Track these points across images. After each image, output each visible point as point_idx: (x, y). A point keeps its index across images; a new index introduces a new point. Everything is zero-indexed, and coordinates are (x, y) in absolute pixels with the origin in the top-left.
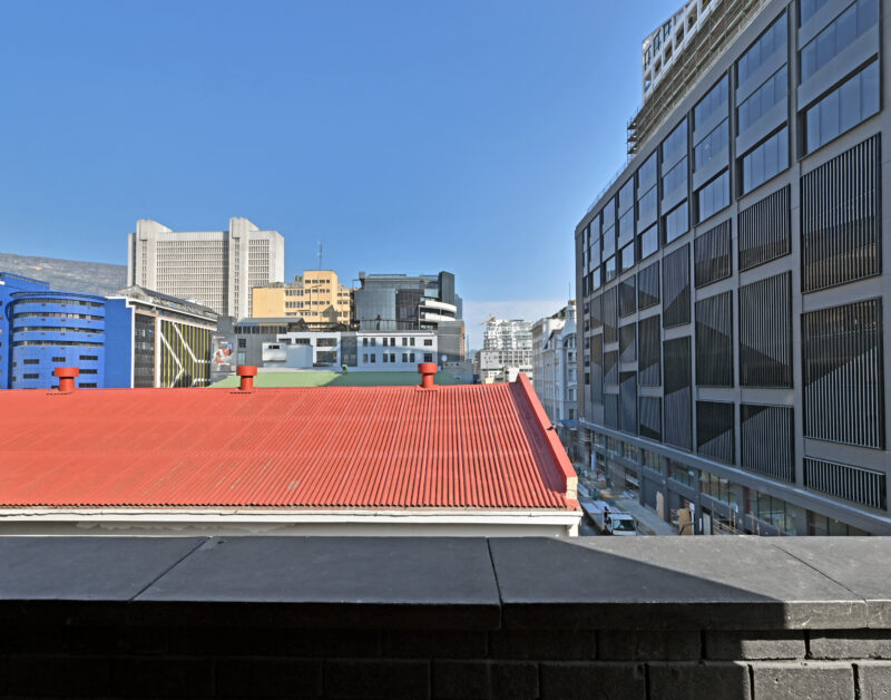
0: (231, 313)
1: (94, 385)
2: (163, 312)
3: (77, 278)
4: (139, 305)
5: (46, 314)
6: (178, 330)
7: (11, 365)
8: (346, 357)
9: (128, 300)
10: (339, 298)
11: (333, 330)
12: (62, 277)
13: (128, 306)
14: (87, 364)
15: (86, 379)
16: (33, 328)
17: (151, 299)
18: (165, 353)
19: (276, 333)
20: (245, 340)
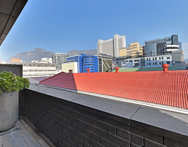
0: (115, 56)
1: (93, 72)
2: (103, 57)
3: (90, 53)
4: (99, 57)
5: (86, 60)
6: (106, 61)
7: (83, 69)
8: (142, 64)
9: (97, 56)
10: (140, 49)
11: (138, 57)
12: (88, 53)
13: (97, 57)
14: (92, 68)
15: (92, 71)
16: (85, 63)
17: (101, 55)
18: (104, 66)
19: (125, 59)
20: (118, 62)
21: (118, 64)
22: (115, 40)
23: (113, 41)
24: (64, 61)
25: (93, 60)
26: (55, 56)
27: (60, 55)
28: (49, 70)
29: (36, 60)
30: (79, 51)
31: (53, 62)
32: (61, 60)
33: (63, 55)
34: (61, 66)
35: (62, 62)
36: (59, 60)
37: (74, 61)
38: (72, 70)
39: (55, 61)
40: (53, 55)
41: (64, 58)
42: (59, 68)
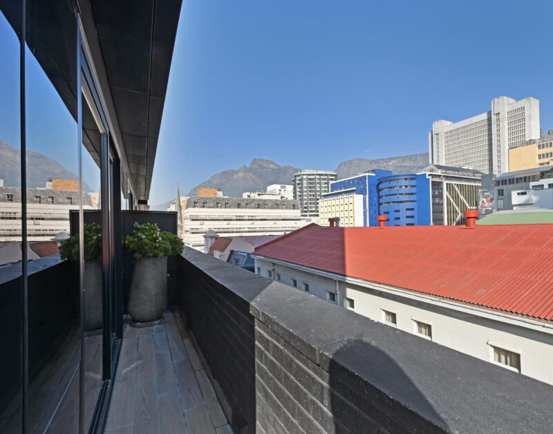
0: (495, 172)
1: (413, 224)
2: (447, 178)
3: (408, 165)
4: (433, 176)
5: (391, 188)
6: (457, 189)
9: (428, 173)
12: (400, 166)
13: (427, 177)
14: (410, 213)
15: (410, 221)
16: (386, 196)
17: (440, 171)
18: (449, 204)
19: (529, 181)
20: (503, 190)
21: (501, 197)
22: (494, 118)
23: (489, 119)
24: (325, 191)
25: (411, 186)
26: (300, 180)
27: (313, 177)
28: (283, 217)
29: (253, 191)
30: (371, 162)
31: (295, 197)
32: (318, 189)
33: (322, 175)
34: (317, 207)
35: (320, 195)
36: (310, 191)
37: (353, 191)
38: (337, 220)
39: (300, 192)
40: (296, 176)
41: (326, 183)
42: (311, 211)
